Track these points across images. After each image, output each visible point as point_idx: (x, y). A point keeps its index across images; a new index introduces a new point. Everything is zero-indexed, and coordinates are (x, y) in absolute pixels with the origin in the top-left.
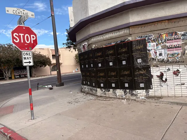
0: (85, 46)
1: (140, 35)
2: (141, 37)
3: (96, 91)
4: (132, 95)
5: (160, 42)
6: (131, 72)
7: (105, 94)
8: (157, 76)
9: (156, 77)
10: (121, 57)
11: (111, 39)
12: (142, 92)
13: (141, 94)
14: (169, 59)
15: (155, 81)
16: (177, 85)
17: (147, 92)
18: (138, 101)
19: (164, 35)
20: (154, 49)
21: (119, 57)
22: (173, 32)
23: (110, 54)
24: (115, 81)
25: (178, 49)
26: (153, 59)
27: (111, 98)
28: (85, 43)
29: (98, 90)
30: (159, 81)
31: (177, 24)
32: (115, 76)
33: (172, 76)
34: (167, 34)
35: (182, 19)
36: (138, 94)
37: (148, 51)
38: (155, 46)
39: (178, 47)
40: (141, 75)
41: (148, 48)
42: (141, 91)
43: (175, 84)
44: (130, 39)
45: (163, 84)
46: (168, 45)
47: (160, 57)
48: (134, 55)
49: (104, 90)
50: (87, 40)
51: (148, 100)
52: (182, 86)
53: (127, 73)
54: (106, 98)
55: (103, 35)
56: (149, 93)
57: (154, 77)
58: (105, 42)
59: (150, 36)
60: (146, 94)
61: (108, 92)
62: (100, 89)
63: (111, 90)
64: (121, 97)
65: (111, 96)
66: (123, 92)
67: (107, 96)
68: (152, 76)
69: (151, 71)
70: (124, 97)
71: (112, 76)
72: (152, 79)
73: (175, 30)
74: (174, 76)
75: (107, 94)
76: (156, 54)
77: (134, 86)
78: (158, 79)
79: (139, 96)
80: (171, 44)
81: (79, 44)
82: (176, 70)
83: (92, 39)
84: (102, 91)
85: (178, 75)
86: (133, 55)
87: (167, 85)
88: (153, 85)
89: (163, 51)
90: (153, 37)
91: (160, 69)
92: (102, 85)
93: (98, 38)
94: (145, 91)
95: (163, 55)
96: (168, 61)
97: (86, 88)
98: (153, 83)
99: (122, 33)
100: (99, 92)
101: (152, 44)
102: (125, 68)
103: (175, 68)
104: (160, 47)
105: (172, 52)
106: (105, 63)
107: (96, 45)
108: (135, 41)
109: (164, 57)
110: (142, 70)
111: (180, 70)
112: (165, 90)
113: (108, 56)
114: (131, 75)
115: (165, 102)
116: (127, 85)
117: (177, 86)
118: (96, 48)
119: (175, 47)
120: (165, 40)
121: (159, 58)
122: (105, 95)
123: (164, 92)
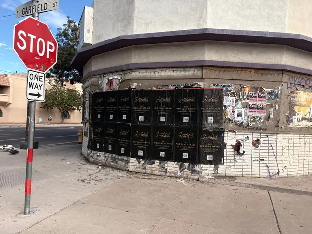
0: (114, 81)
1: (217, 82)
2: (218, 85)
3: (128, 162)
4: (193, 171)
5: (241, 97)
6: (195, 136)
7: (145, 168)
8: (231, 145)
9: (231, 147)
10: (181, 110)
11: (169, 79)
12: (208, 169)
13: (207, 171)
14: (250, 123)
15: (229, 152)
16: (255, 160)
17: (216, 169)
19: (247, 89)
20: (232, 106)
21: (179, 110)
22: (258, 87)
23: (164, 104)
24: (166, 147)
25: (261, 111)
26: (229, 120)
27: (157, 175)
28: (116, 77)
29: (131, 161)
30: (233, 153)
31: (264, 78)
32: (167, 140)
33: (251, 148)
34: (251, 88)
36: (203, 171)
37: (224, 108)
38: (233, 102)
39: (262, 108)
40: (211, 141)
41: (225, 103)
42: (207, 166)
43: (253, 159)
44: (202, 85)
45: (238, 158)
46: (250, 103)
47: (239, 119)
48: (204, 110)
49: (143, 162)
50: (121, 73)
52: (261, 162)
53: (188, 137)
54: (146, 176)
55: (154, 70)
56: (218, 169)
57: (228, 147)
58: (157, 82)
59: (229, 86)
60: (213, 172)
61: (150, 166)
62: (135, 159)
63: (157, 162)
64: (173, 175)
65: (155, 172)
66: (178, 166)
67: (148, 171)
68: (225, 145)
69: (225, 138)
70: (179, 174)
71: (163, 139)
72: (225, 150)
73: (260, 84)
74: (253, 148)
75: (149, 168)
76: (234, 114)
77: (196, 159)
78: (233, 150)
79: (203, 174)
80: (255, 103)
81: (98, 76)
82: (256, 139)
83: (133, 73)
84: (139, 163)
85: (258, 147)
86: (202, 110)
87: (243, 160)
88: (225, 158)
89: (243, 110)
90: (233, 89)
91: (237, 135)
92: (141, 153)
93: (145, 74)
94: (213, 166)
95: (243, 116)
96: (248, 125)
98: (225, 155)
99: (189, 73)
100: (133, 164)
101: (230, 98)
102: (186, 129)
103: (255, 136)
104: (240, 105)
105: (254, 114)
106: (152, 116)
107: (140, 84)
108: (208, 89)
109: (243, 120)
110: (213, 134)
111: (261, 140)
112: (239, 167)
113: (159, 105)
114: (196, 140)
116: (185, 156)
117: (255, 162)
118: (139, 89)
119: (259, 109)
120: (248, 96)
121: (238, 120)
122: (144, 171)
123: (238, 170)
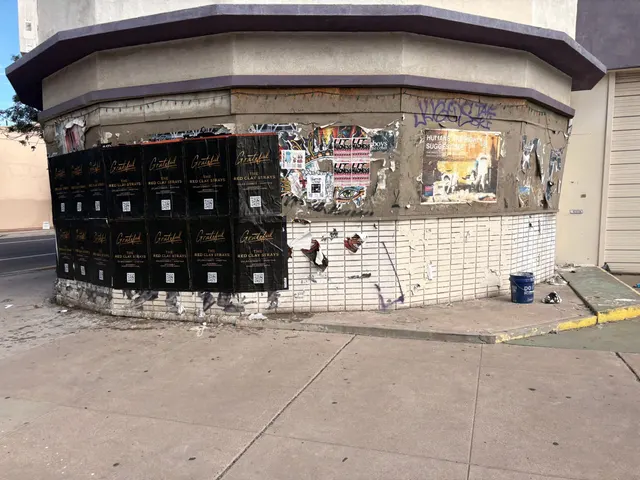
0: (75, 131)
1: (261, 120)
2: (265, 127)
3: (110, 297)
4: (228, 307)
5: (317, 150)
6: (227, 235)
7: (141, 308)
8: (303, 250)
9: (301, 253)
10: (198, 184)
11: (170, 119)
12: (256, 299)
13: (255, 306)
14: (338, 204)
15: (297, 264)
16: (353, 277)
17: (273, 299)
18: (242, 328)
19: (328, 132)
20: (300, 171)
21: (194, 184)
22: (351, 127)
23: (165, 172)
24: (176, 264)
25: (360, 176)
26: (295, 199)
27: (160, 320)
28: (76, 122)
29: (114, 295)
30: (308, 264)
31: (362, 105)
32: (179, 248)
33: (342, 252)
34: (336, 128)
35: (376, 92)
36: (246, 306)
37: (282, 175)
38: (301, 161)
39: (362, 171)
40: (259, 245)
41: (284, 165)
42: (255, 294)
43: (348, 275)
44: (230, 127)
45: (317, 275)
46: (336, 161)
47: (315, 196)
48: (241, 182)
49: (137, 296)
50: (84, 112)
51: (272, 323)
52: (365, 280)
53: (215, 239)
54: (141, 323)
55: (141, 103)
56: (276, 300)
57: (295, 254)
58: (148, 128)
59: (290, 128)
60: (268, 305)
61: (150, 303)
62: (121, 291)
63: (162, 295)
64: (191, 317)
65: (158, 315)
66: (199, 300)
67: (147, 314)
68: (289, 251)
69: (289, 236)
70: (202, 315)
71: (169, 246)
72: (290, 260)
73: (356, 119)
74: (347, 252)
75: (147, 308)
76: (304, 186)
77: (234, 282)
78: (305, 259)
79: (247, 312)
80: (346, 160)
81: (53, 122)
82: (351, 235)
83: (102, 112)
84: (129, 298)
85: (355, 251)
86: (237, 181)
87: (328, 278)
88: (290, 277)
89: (323, 177)
90: (299, 134)
91: (313, 230)
92: (131, 278)
93: (124, 111)
94: (266, 294)
95: (323, 190)
96: (334, 208)
97: (73, 289)
98: (290, 271)
99: (205, 104)
100: (119, 300)
101: (295, 153)
102: (211, 222)
103: (348, 229)
104: (315, 166)
105: (345, 184)
106: (146, 200)
107: (118, 135)
108: (247, 137)
109: (324, 197)
110: (262, 230)
111: (362, 236)
112: (321, 292)
113: (156, 176)
114: (230, 245)
115: (316, 327)
116: (212, 278)
117: (353, 280)
118: (115, 144)
119: (355, 172)
120: (331, 147)
121: (313, 198)
122: (139, 313)
123: (318, 298)
